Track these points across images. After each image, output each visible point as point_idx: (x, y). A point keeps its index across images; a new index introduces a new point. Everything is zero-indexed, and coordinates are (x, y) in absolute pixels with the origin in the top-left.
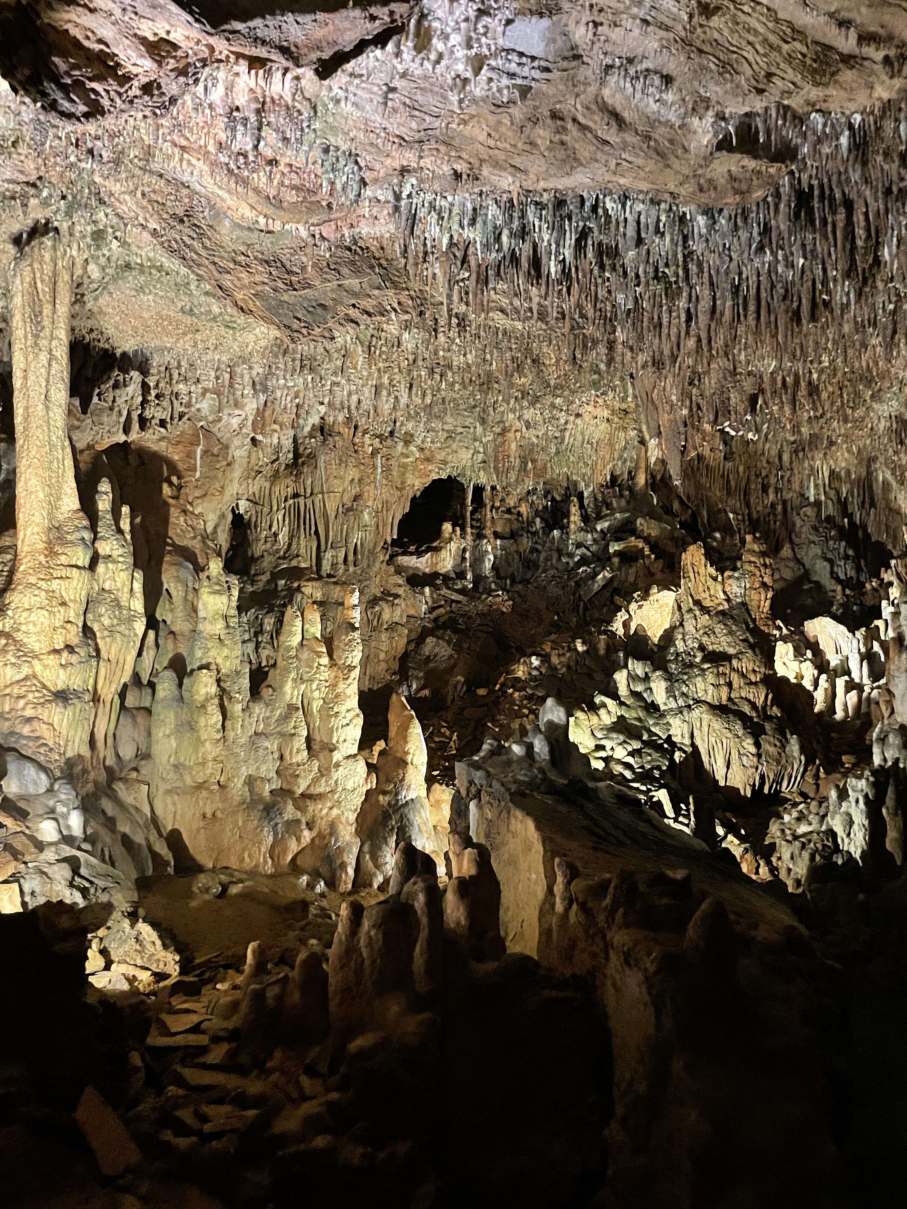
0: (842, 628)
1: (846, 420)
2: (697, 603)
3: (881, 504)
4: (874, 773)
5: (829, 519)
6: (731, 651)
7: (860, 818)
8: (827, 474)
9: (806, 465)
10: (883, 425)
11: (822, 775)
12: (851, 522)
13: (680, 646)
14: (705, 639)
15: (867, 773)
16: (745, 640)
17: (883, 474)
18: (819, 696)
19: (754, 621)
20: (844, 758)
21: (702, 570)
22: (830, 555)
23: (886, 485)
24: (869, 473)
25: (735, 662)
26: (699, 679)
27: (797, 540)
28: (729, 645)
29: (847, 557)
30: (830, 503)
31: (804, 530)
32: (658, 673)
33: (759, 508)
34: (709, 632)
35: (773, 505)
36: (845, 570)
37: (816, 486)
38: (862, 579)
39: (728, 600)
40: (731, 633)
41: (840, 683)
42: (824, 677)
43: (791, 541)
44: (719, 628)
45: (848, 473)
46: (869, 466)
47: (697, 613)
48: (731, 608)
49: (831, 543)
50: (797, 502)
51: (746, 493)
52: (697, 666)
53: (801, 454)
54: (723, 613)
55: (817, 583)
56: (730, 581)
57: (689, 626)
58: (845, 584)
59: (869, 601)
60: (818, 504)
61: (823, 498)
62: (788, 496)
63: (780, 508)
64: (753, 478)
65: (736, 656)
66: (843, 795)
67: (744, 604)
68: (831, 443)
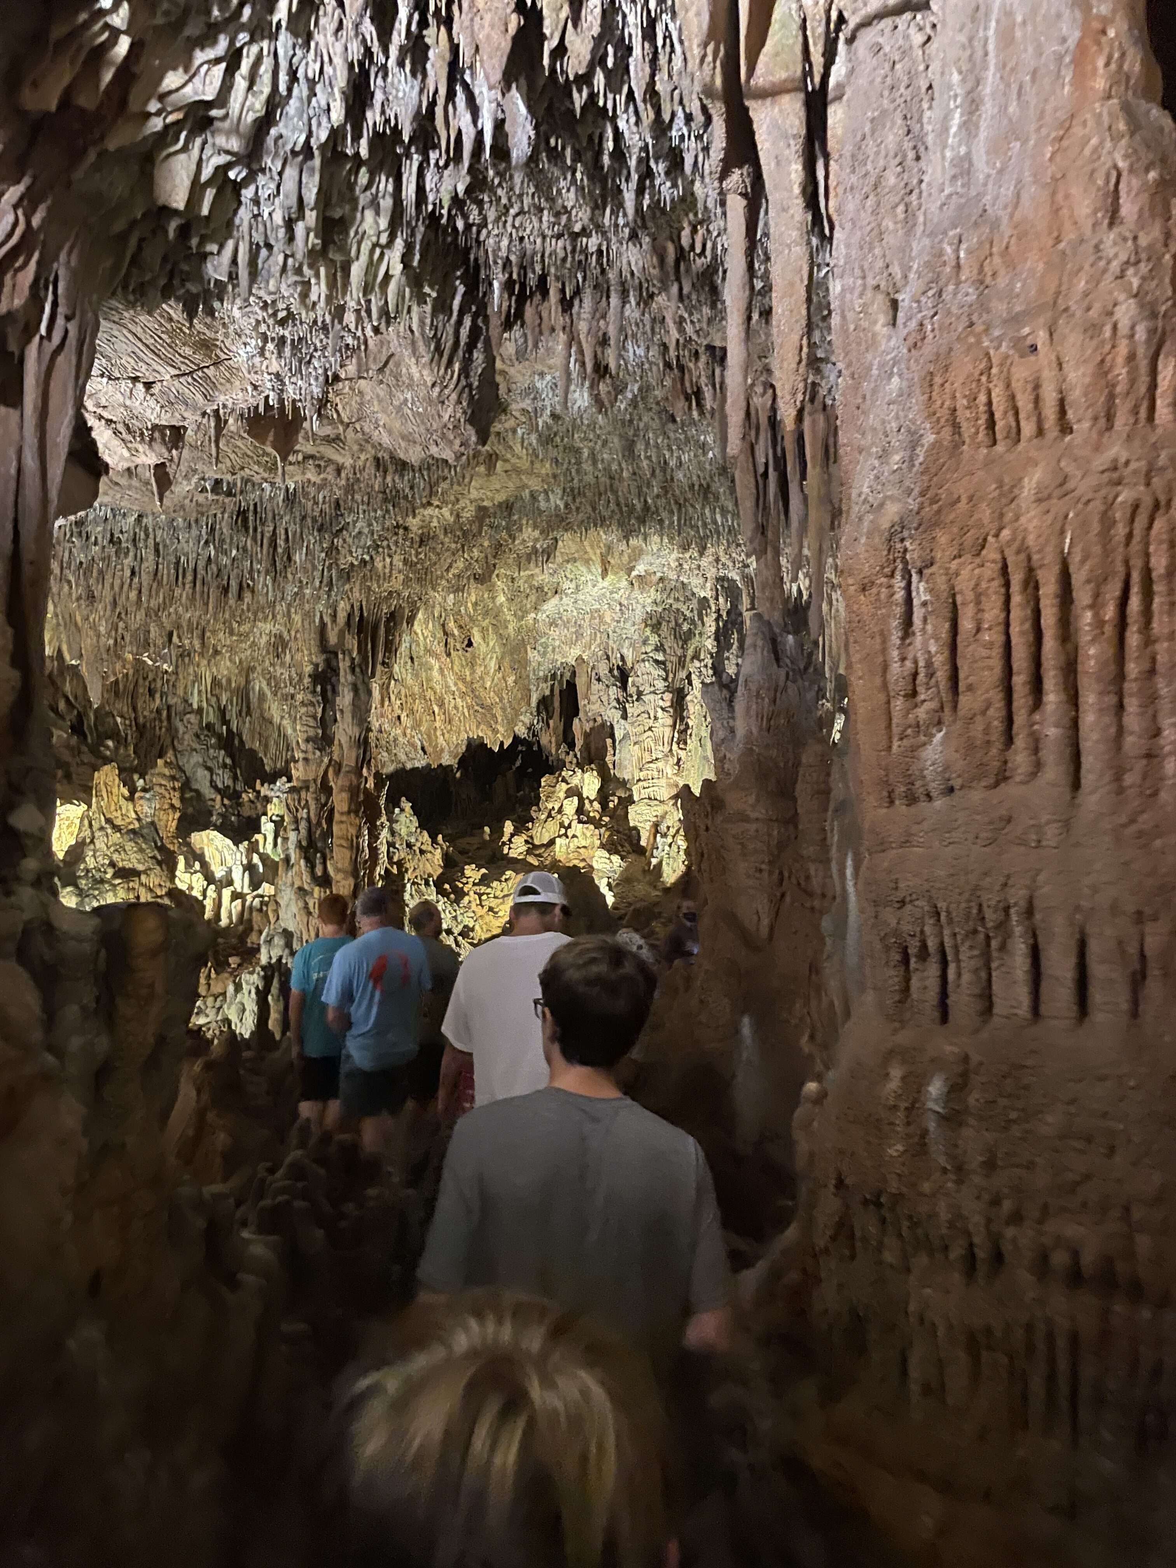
0: (229, 842)
1: (232, 633)
2: (108, 821)
3: (256, 714)
4: (263, 968)
5: (209, 726)
6: (140, 867)
7: (251, 1006)
8: (209, 681)
9: (191, 670)
10: (264, 640)
11: (213, 975)
12: (229, 730)
13: (90, 862)
14: (115, 857)
15: (258, 969)
16: (154, 857)
17: (259, 684)
18: (209, 904)
19: (161, 839)
20: (231, 960)
21: (115, 790)
22: (209, 764)
23: (262, 697)
24: (248, 682)
25: (143, 878)
26: (111, 894)
27: (179, 747)
28: (139, 862)
29: (225, 766)
30: (211, 710)
31: (186, 737)
32: (69, 889)
33: (146, 713)
34: (120, 849)
35: (158, 711)
36: (224, 779)
37: (200, 692)
38: (238, 788)
39: (139, 819)
40: (141, 850)
41: (227, 893)
42: (212, 887)
43: (174, 749)
44: (129, 845)
45: (229, 681)
46: (247, 676)
47: (109, 831)
48: (141, 827)
49: (211, 751)
50: (180, 708)
51: (134, 696)
52: (108, 882)
53: (187, 660)
54: (133, 831)
55: (197, 791)
56: (142, 802)
57: (100, 844)
58: (223, 792)
59: (246, 811)
60: (200, 711)
61: (205, 705)
62: (172, 701)
63: (165, 713)
64: (141, 681)
65: (144, 872)
66: (238, 988)
67: (153, 823)
68: (216, 652)
